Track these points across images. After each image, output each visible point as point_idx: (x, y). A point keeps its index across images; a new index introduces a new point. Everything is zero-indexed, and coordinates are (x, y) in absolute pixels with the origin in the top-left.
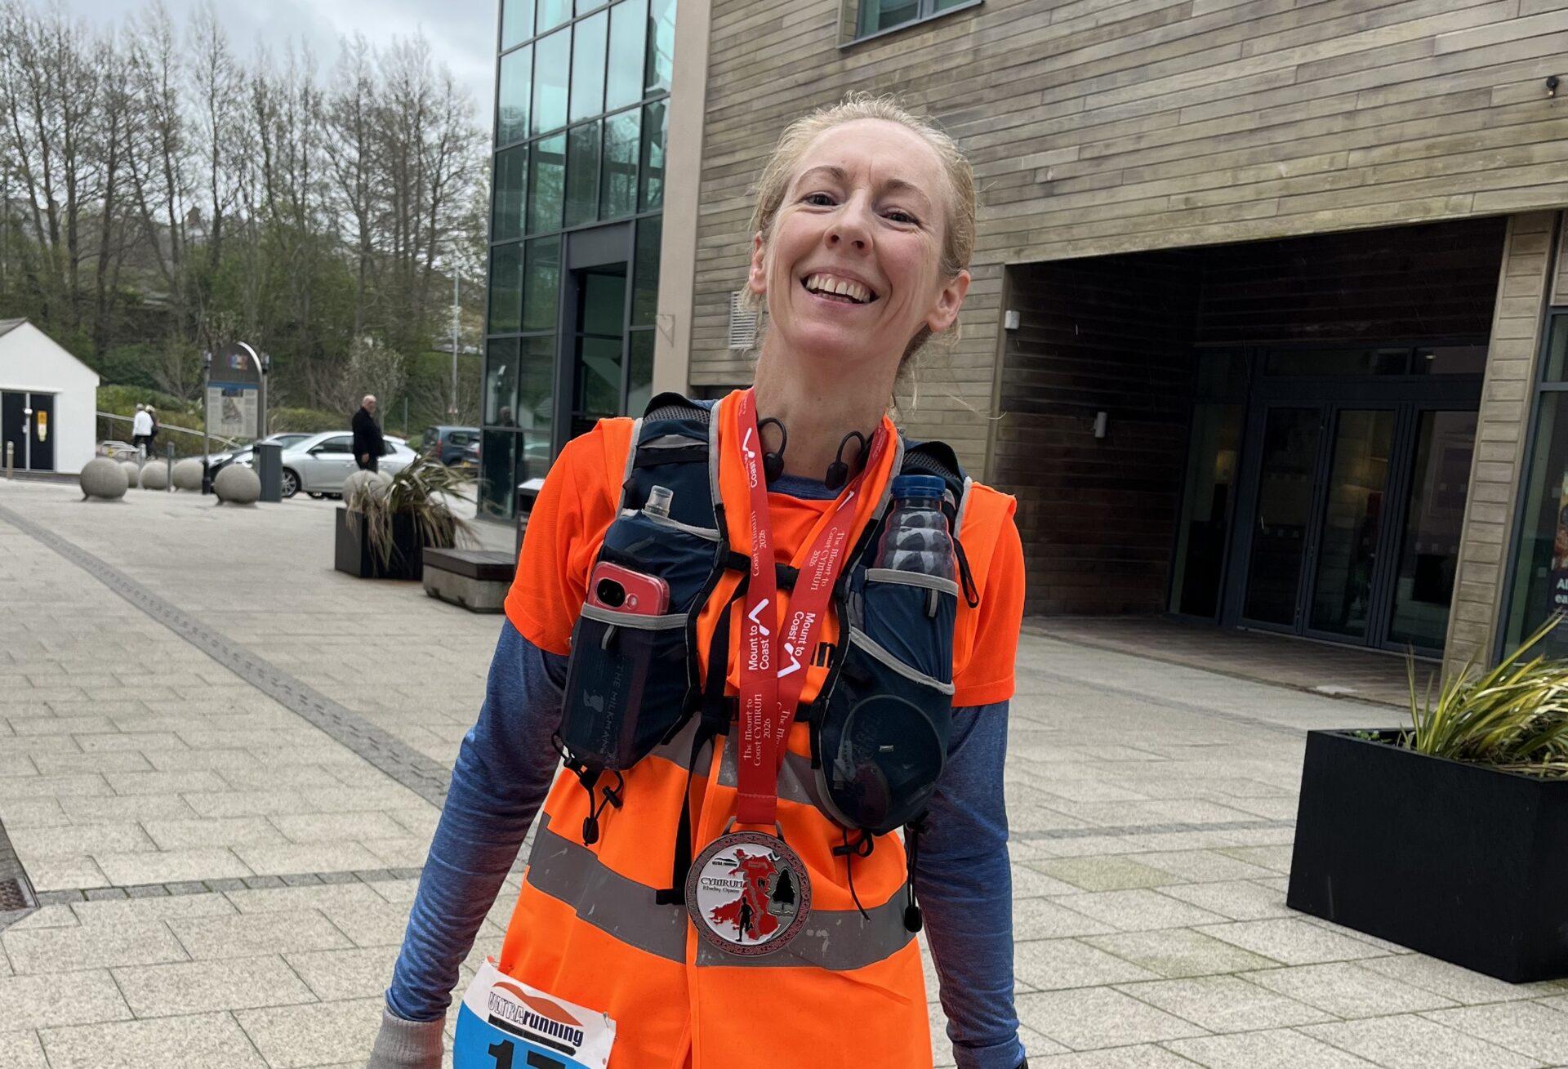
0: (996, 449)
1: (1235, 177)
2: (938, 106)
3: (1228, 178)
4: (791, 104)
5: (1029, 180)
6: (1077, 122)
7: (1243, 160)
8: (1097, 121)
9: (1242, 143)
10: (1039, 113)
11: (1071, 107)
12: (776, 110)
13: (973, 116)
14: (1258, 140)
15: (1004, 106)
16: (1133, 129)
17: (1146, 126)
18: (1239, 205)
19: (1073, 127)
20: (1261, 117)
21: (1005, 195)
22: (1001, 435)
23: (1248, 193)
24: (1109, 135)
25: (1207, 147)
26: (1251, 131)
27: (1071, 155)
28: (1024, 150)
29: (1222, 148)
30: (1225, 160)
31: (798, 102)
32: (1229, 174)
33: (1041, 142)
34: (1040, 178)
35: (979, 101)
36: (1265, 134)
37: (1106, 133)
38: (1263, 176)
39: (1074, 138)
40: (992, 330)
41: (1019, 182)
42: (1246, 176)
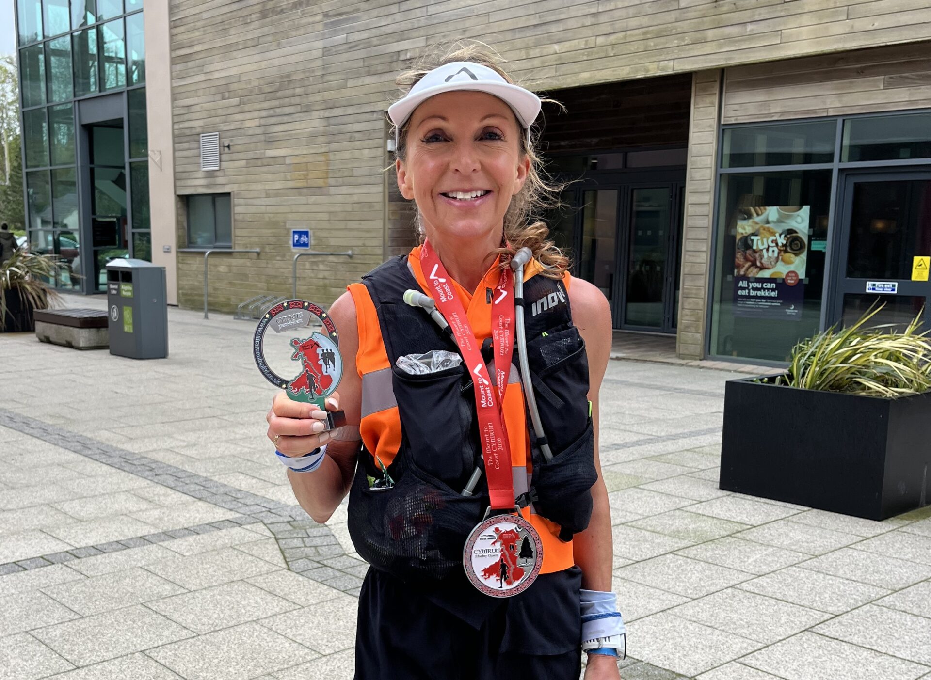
0: (389, 226)
1: (527, 54)
2: (331, 13)
3: (523, 54)
4: (229, 14)
5: (395, 58)
6: (423, 22)
7: (531, 44)
8: (436, 21)
9: (529, 33)
10: (398, 17)
11: (418, 13)
12: (219, 19)
13: (354, 20)
14: (539, 31)
15: (375, 13)
16: (460, 26)
17: (468, 24)
18: (531, 70)
19: (421, 25)
20: (540, 17)
21: (380, 68)
22: (391, 217)
23: (537, 63)
24: (444, 29)
25: (509, 36)
26: (535, 26)
27: (421, 42)
28: (390, 40)
29: (517, 36)
30: (519, 43)
31: (235, 13)
32: (523, 52)
33: (401, 35)
34: (402, 57)
35: (358, 10)
36: (544, 27)
37: (442, 28)
38: (545, 52)
39: (422, 32)
40: (380, 152)
41: (389, 60)
42: (534, 53)
